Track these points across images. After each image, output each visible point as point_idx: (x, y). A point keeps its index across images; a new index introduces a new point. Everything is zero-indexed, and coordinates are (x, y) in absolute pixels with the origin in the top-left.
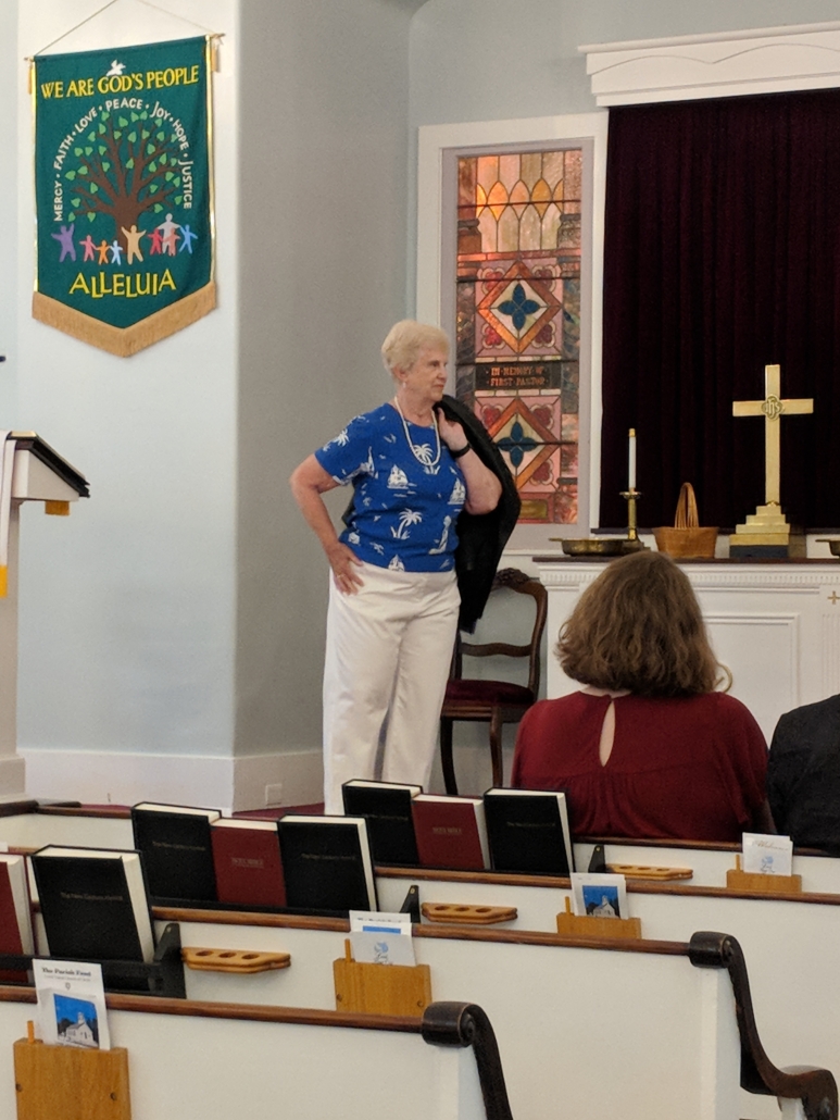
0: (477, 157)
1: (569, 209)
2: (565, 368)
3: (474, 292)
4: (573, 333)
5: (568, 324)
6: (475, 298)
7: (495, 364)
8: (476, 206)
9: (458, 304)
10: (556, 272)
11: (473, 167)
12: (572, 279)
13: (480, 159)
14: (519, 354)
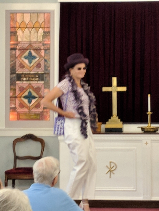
0: (16, 13)
1: (46, 30)
2: (45, 76)
3: (16, 52)
4: (48, 65)
5: (46, 63)
6: (16, 54)
7: (23, 74)
8: (16, 28)
9: (11, 56)
10: (42, 47)
11: (15, 16)
12: (47, 50)
13: (17, 14)
14: (30, 71)
